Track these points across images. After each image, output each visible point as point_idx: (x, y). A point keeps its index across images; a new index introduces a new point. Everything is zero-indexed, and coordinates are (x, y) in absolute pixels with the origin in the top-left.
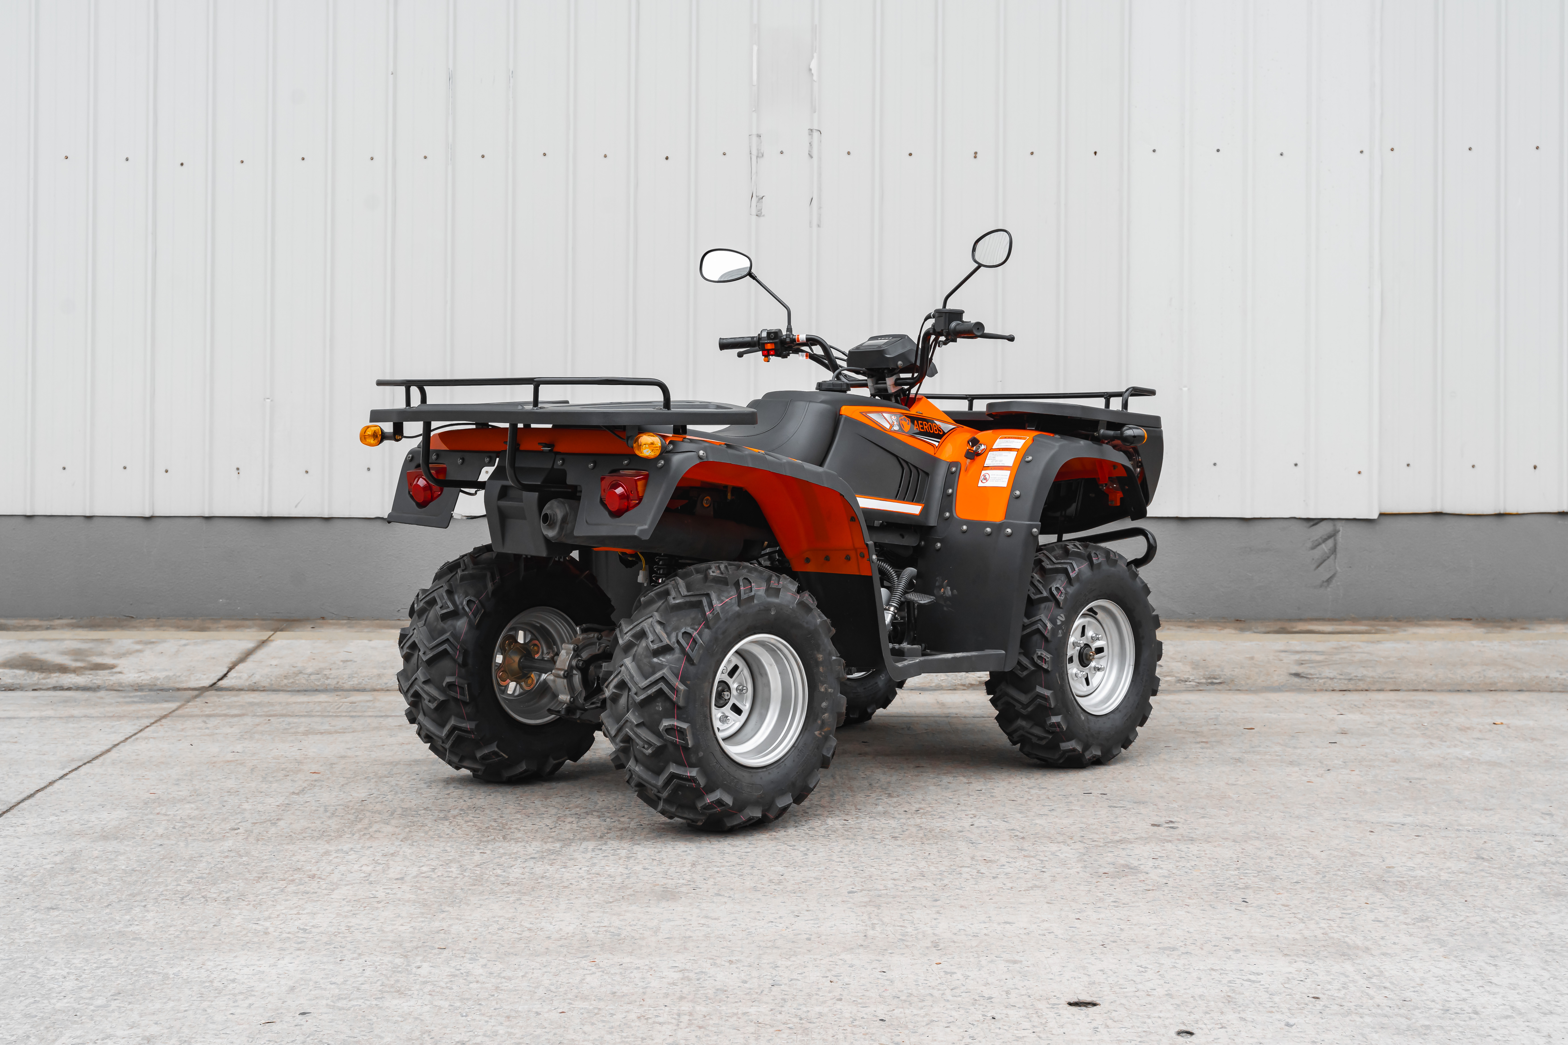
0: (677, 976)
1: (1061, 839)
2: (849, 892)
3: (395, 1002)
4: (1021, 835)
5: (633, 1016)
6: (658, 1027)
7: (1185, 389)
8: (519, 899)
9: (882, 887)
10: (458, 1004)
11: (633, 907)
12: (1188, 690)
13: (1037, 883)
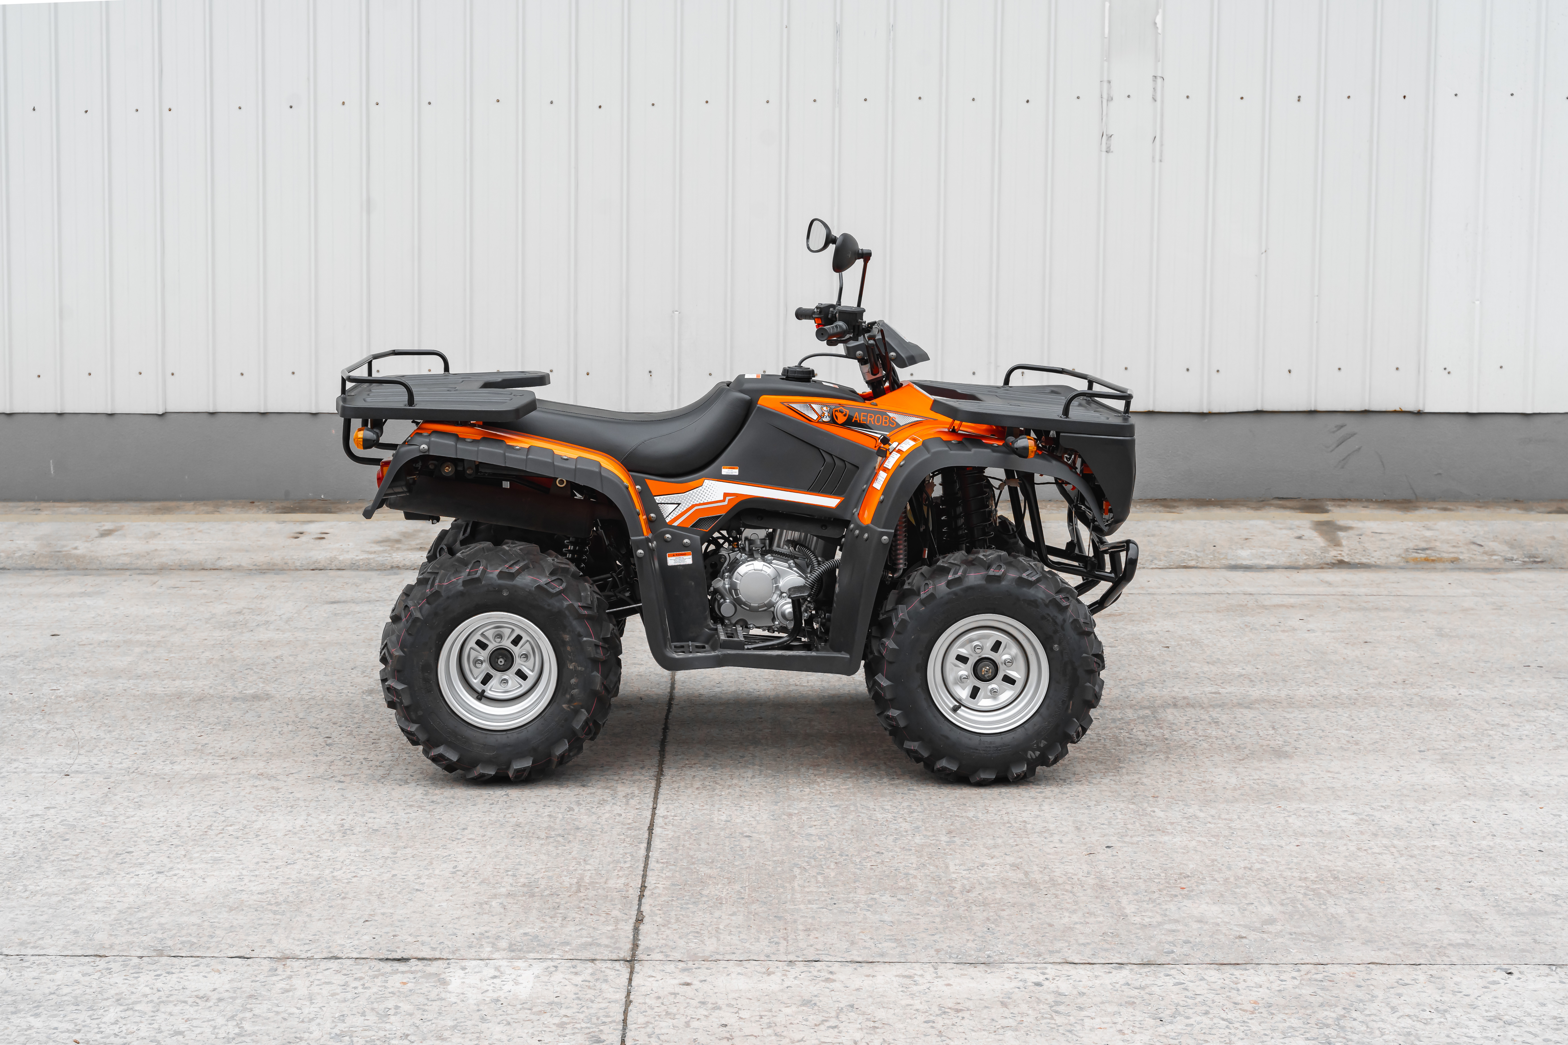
0: (1354, 818)
1: (1541, 706)
2: (1420, 751)
3: (1166, 838)
4: (1508, 703)
5: (1353, 849)
6: (1379, 856)
7: (1478, 303)
8: (1168, 757)
9: (1440, 747)
10: (1214, 840)
11: (1264, 764)
12: (1518, 569)
13: (1558, 743)
